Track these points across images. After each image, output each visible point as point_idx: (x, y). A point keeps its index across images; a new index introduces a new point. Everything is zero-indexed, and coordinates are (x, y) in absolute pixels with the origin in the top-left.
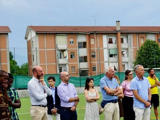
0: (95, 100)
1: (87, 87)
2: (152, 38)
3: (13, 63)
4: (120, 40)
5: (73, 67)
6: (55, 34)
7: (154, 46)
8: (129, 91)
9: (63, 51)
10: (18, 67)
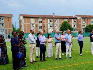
0: (51, 42)
1: (48, 37)
2: (66, 20)
3: (14, 28)
4: (54, 21)
5: (37, 30)
6: (30, 18)
7: (67, 23)
8: (63, 39)
9: (33, 24)
10: (15, 30)
